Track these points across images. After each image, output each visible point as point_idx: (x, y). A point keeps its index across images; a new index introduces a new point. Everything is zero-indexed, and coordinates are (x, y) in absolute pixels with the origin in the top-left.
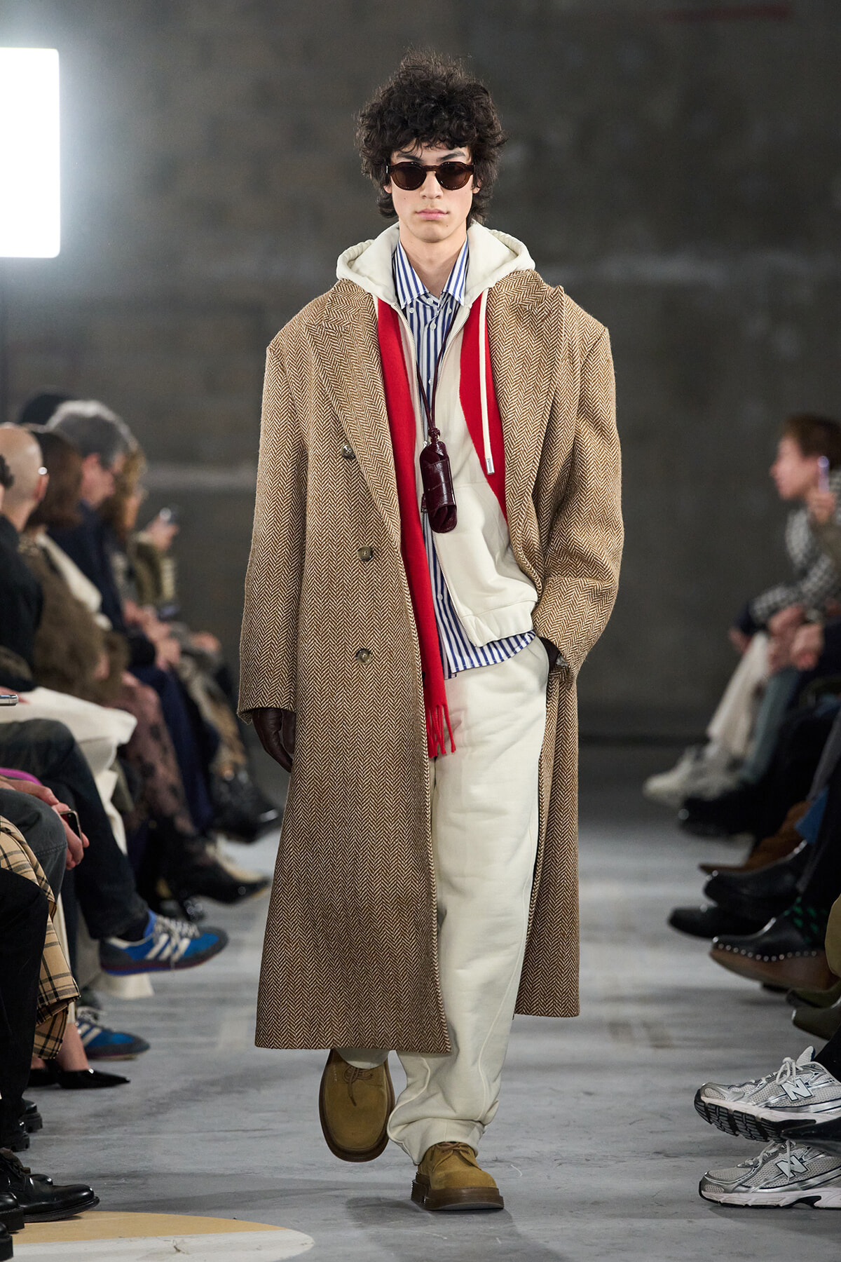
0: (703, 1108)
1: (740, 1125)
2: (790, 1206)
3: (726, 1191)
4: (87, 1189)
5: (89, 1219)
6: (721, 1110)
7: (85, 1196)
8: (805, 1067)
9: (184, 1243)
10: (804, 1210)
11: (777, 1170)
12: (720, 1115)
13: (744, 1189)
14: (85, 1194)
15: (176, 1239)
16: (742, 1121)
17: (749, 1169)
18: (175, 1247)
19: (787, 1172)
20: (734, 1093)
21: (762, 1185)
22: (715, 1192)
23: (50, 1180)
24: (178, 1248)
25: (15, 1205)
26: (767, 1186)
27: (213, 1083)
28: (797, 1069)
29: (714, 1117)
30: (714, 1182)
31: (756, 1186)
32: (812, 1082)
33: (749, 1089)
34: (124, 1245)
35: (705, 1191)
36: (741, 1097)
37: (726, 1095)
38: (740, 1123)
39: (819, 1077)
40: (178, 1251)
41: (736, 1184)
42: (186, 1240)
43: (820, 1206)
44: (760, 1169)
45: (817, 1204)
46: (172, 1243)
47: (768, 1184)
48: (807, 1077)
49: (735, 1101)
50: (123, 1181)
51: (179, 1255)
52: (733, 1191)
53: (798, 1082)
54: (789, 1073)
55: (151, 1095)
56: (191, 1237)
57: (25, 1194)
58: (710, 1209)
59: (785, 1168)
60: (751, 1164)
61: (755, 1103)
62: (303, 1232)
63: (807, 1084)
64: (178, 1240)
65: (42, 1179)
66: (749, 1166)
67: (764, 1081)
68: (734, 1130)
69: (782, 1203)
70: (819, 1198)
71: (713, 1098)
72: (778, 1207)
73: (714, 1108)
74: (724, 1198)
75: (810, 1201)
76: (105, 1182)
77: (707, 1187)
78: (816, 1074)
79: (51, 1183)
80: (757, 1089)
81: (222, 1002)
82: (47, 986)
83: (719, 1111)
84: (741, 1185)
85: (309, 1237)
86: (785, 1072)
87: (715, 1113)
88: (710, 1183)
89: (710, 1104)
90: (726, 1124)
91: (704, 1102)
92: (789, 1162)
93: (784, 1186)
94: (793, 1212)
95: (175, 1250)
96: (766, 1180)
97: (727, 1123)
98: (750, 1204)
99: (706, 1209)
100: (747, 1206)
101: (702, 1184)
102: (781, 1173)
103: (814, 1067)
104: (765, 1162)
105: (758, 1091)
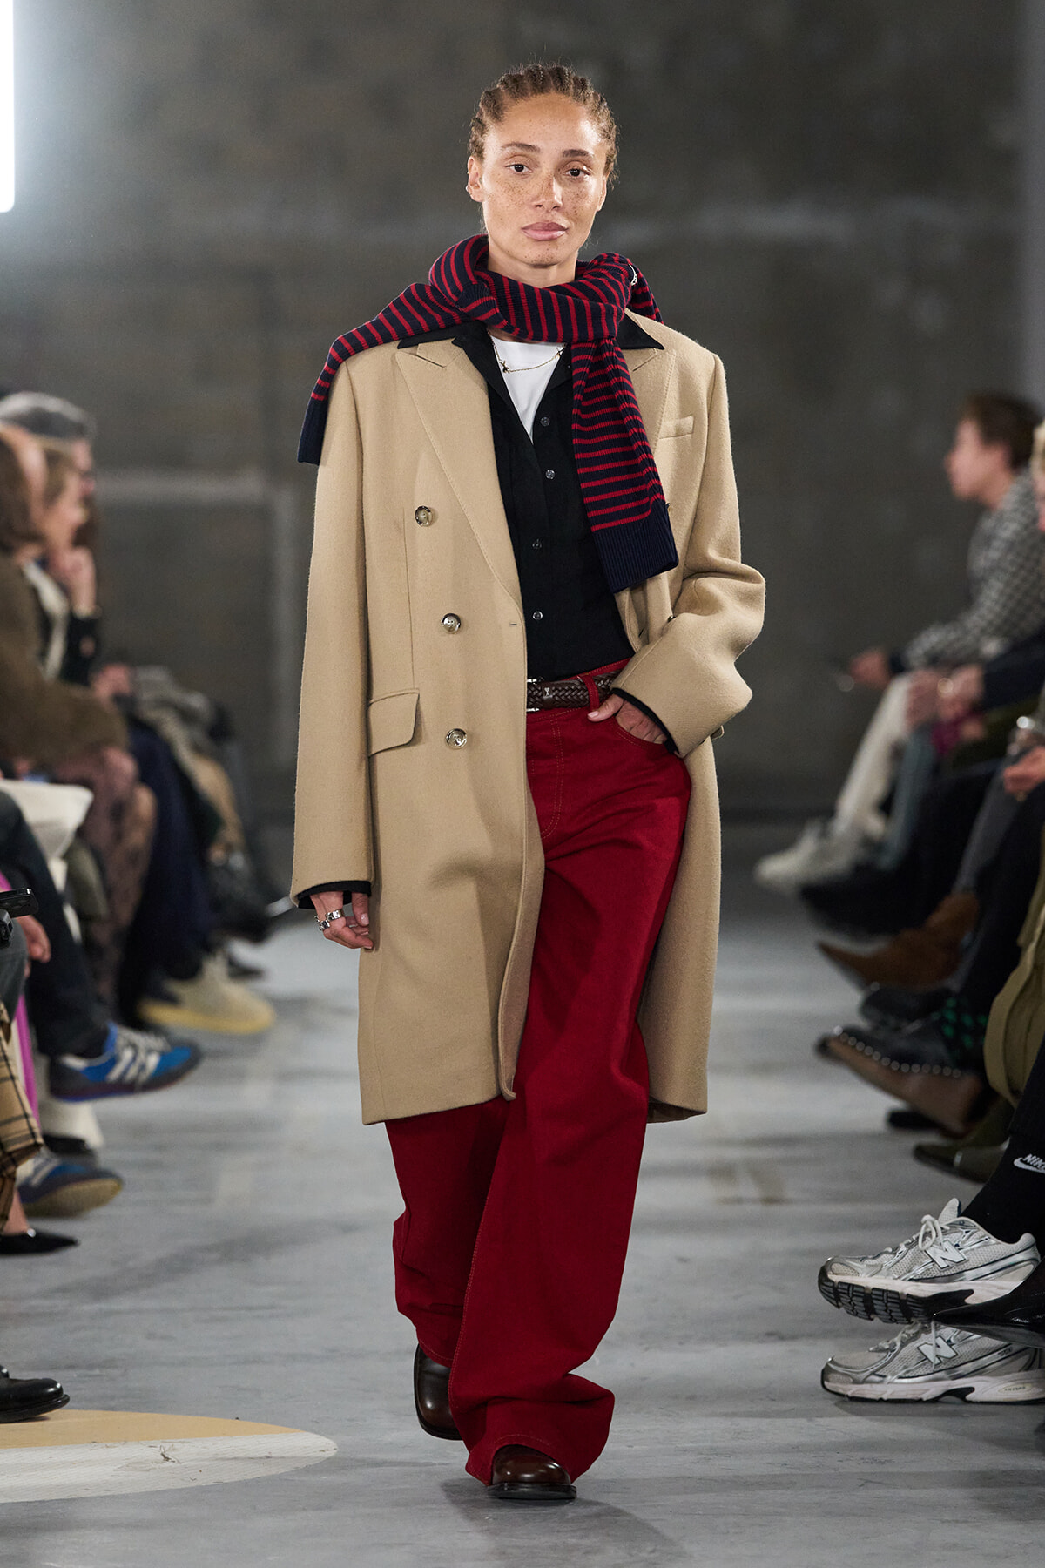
0: (831, 1290)
1: (878, 1306)
2: (935, 1400)
3: (856, 1382)
4: (53, 1384)
6: (855, 1289)
7: (52, 1392)
8: (951, 1225)
9: (174, 1450)
10: (954, 1405)
11: (919, 1355)
12: (853, 1296)
13: (877, 1379)
14: (52, 1390)
15: (164, 1444)
16: (882, 1301)
17: (884, 1354)
18: (164, 1456)
19: (931, 1356)
20: (869, 1266)
21: (900, 1374)
22: (842, 1383)
23: (5, 1371)
24: (167, 1456)
26: (907, 1375)
27: (208, 1249)
28: (942, 1229)
29: (845, 1299)
30: (840, 1370)
31: (893, 1375)
32: (964, 1242)
33: (886, 1260)
34: (98, 1452)
35: (828, 1381)
36: (877, 1271)
37: (859, 1270)
38: (880, 1303)
39: (971, 1235)
40: (167, 1459)
41: (868, 1373)
42: (177, 1446)
43: (974, 1400)
44: (897, 1354)
45: (970, 1397)
46: (158, 1449)
47: (908, 1372)
48: (957, 1237)
49: (872, 1276)
50: (97, 1372)
51: (169, 1465)
52: (864, 1382)
53: (946, 1245)
55: (131, 1264)
56: (183, 1443)
58: (836, 1404)
59: (929, 1352)
60: (887, 1347)
61: (897, 1277)
62: (323, 1435)
63: (957, 1245)
64: (167, 1446)
66: (883, 1350)
67: (903, 1248)
68: (870, 1312)
69: (925, 1397)
70: (971, 1390)
71: (843, 1275)
72: (920, 1401)
73: (846, 1287)
74: (853, 1390)
75: (961, 1393)
76: (74, 1374)
77: (832, 1376)
78: (967, 1232)
79: (7, 1375)
80: (896, 1259)
81: (221, 1147)
83: (853, 1291)
84: (873, 1373)
85: (331, 1442)
86: (928, 1234)
87: (848, 1294)
88: (836, 1372)
89: (840, 1283)
90: (860, 1307)
91: (833, 1281)
92: (934, 1345)
93: (928, 1374)
94: (940, 1408)
95: (163, 1458)
96: (905, 1367)
97: (862, 1304)
98: (885, 1397)
99: (830, 1404)
100: (881, 1400)
101: (826, 1373)
102: (924, 1359)
103: (962, 1224)
104: (903, 1344)
105: (898, 1262)
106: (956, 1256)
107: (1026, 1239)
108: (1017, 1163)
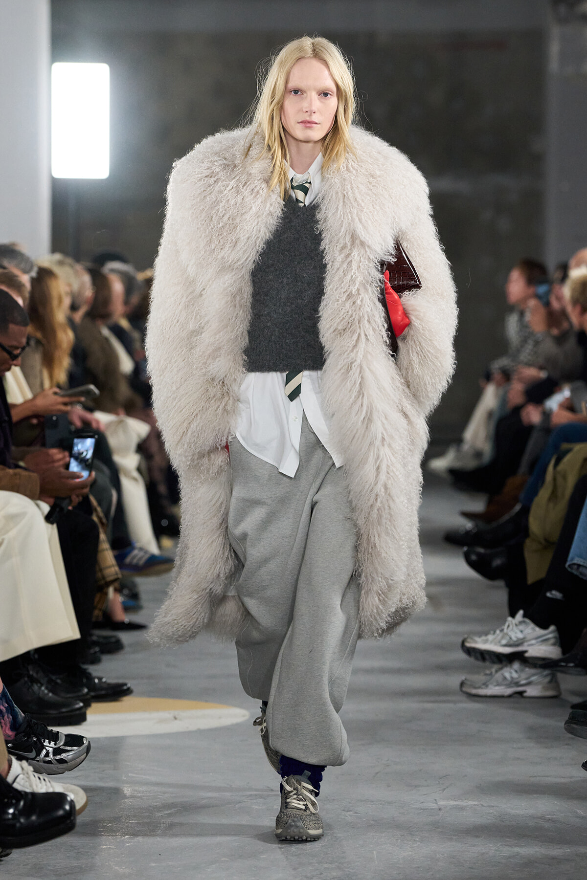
0: (467, 650)
1: (487, 657)
2: (510, 696)
3: (475, 688)
4: (126, 684)
5: (127, 700)
8: (520, 622)
11: (503, 677)
13: (484, 687)
14: (125, 688)
15: (175, 713)
17: (488, 677)
19: (508, 677)
20: (483, 640)
21: (495, 685)
22: (469, 688)
24: (175, 717)
25: (87, 694)
28: (516, 624)
30: (469, 683)
31: (492, 685)
32: (524, 630)
33: (490, 637)
34: (146, 715)
35: (463, 688)
36: (486, 642)
37: (478, 641)
38: (487, 655)
39: (528, 627)
41: (480, 684)
42: (180, 713)
43: (526, 696)
44: (493, 676)
45: (525, 694)
46: (172, 714)
47: (498, 684)
48: (521, 627)
49: (484, 644)
50: (146, 680)
51: (176, 721)
52: (479, 688)
53: (517, 631)
54: (511, 627)
56: (183, 712)
57: (92, 687)
59: (507, 675)
60: (489, 673)
61: (495, 644)
62: (243, 710)
63: (521, 631)
65: (100, 679)
66: (486, 675)
67: (498, 632)
68: (484, 660)
69: (505, 695)
70: (525, 692)
71: (472, 643)
72: (502, 697)
73: (473, 649)
74: (474, 691)
75: (521, 693)
76: (135, 681)
77: (465, 686)
78: (526, 625)
80: (495, 637)
82: (99, 575)
84: (484, 684)
85: (246, 713)
86: (509, 626)
88: (467, 684)
89: (470, 647)
90: (479, 657)
91: (467, 647)
92: (510, 672)
93: (507, 685)
94: (511, 700)
96: (497, 682)
98: (488, 695)
99: (464, 698)
100: (486, 696)
101: (462, 684)
102: (505, 678)
103: (524, 622)
104: (496, 672)
105: (495, 639)
106: (520, 636)
107: (552, 628)
108: (548, 595)
